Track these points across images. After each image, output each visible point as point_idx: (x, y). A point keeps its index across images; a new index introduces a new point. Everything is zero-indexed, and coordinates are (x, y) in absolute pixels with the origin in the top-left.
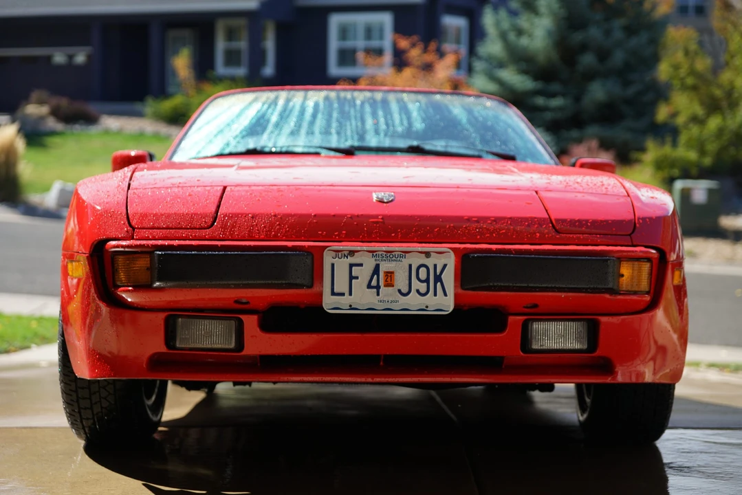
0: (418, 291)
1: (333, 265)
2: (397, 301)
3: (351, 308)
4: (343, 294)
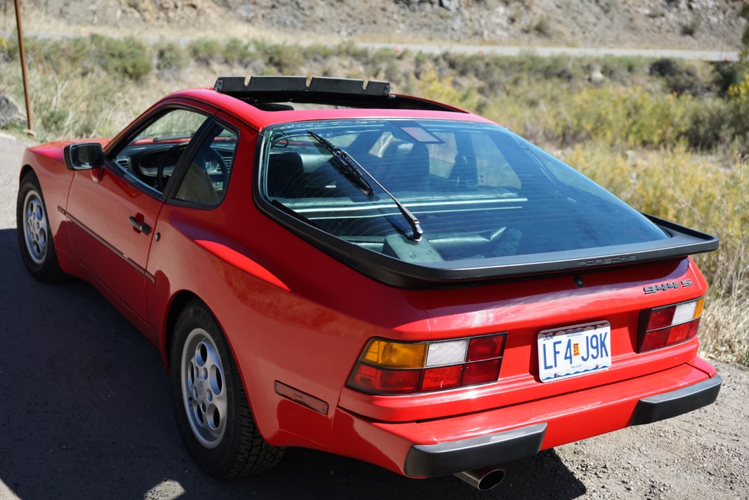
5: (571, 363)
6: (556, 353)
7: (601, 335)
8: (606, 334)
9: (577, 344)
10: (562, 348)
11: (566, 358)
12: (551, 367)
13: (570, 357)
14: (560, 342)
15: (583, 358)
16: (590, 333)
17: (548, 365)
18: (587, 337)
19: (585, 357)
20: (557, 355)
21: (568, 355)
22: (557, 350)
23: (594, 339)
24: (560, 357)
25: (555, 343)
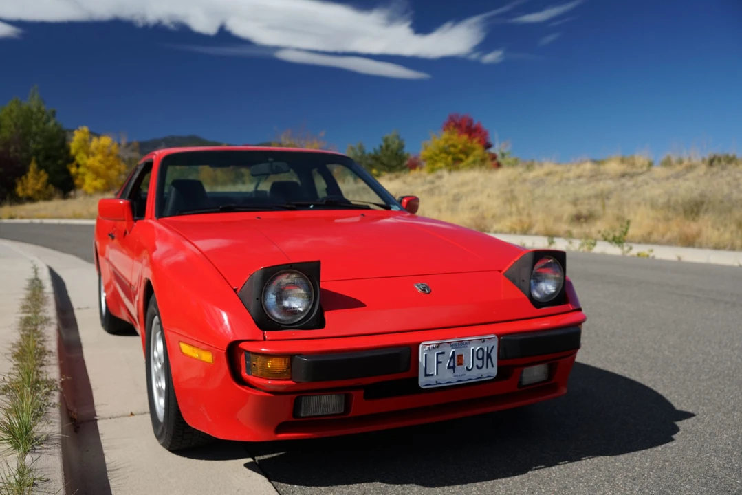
0: (477, 366)
1: (426, 355)
2: (464, 375)
3: (437, 383)
4: (432, 375)
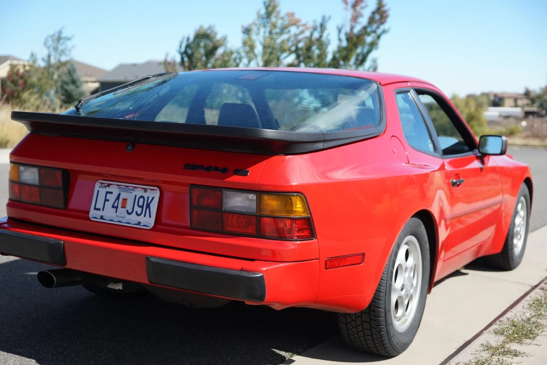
5: (116, 212)
6: (106, 200)
7: (148, 197)
8: (153, 198)
9: (126, 200)
10: (112, 198)
11: (113, 207)
12: (99, 210)
13: (117, 207)
14: (111, 193)
15: (127, 211)
16: (139, 192)
17: (97, 207)
18: (136, 196)
19: (130, 211)
20: (106, 202)
21: (116, 205)
22: (107, 198)
23: (141, 200)
24: (109, 205)
25: (107, 193)
